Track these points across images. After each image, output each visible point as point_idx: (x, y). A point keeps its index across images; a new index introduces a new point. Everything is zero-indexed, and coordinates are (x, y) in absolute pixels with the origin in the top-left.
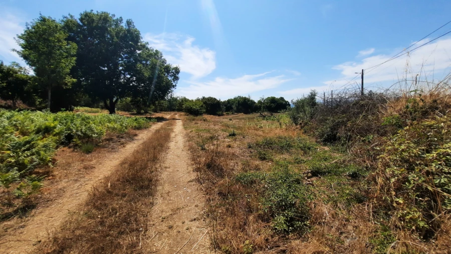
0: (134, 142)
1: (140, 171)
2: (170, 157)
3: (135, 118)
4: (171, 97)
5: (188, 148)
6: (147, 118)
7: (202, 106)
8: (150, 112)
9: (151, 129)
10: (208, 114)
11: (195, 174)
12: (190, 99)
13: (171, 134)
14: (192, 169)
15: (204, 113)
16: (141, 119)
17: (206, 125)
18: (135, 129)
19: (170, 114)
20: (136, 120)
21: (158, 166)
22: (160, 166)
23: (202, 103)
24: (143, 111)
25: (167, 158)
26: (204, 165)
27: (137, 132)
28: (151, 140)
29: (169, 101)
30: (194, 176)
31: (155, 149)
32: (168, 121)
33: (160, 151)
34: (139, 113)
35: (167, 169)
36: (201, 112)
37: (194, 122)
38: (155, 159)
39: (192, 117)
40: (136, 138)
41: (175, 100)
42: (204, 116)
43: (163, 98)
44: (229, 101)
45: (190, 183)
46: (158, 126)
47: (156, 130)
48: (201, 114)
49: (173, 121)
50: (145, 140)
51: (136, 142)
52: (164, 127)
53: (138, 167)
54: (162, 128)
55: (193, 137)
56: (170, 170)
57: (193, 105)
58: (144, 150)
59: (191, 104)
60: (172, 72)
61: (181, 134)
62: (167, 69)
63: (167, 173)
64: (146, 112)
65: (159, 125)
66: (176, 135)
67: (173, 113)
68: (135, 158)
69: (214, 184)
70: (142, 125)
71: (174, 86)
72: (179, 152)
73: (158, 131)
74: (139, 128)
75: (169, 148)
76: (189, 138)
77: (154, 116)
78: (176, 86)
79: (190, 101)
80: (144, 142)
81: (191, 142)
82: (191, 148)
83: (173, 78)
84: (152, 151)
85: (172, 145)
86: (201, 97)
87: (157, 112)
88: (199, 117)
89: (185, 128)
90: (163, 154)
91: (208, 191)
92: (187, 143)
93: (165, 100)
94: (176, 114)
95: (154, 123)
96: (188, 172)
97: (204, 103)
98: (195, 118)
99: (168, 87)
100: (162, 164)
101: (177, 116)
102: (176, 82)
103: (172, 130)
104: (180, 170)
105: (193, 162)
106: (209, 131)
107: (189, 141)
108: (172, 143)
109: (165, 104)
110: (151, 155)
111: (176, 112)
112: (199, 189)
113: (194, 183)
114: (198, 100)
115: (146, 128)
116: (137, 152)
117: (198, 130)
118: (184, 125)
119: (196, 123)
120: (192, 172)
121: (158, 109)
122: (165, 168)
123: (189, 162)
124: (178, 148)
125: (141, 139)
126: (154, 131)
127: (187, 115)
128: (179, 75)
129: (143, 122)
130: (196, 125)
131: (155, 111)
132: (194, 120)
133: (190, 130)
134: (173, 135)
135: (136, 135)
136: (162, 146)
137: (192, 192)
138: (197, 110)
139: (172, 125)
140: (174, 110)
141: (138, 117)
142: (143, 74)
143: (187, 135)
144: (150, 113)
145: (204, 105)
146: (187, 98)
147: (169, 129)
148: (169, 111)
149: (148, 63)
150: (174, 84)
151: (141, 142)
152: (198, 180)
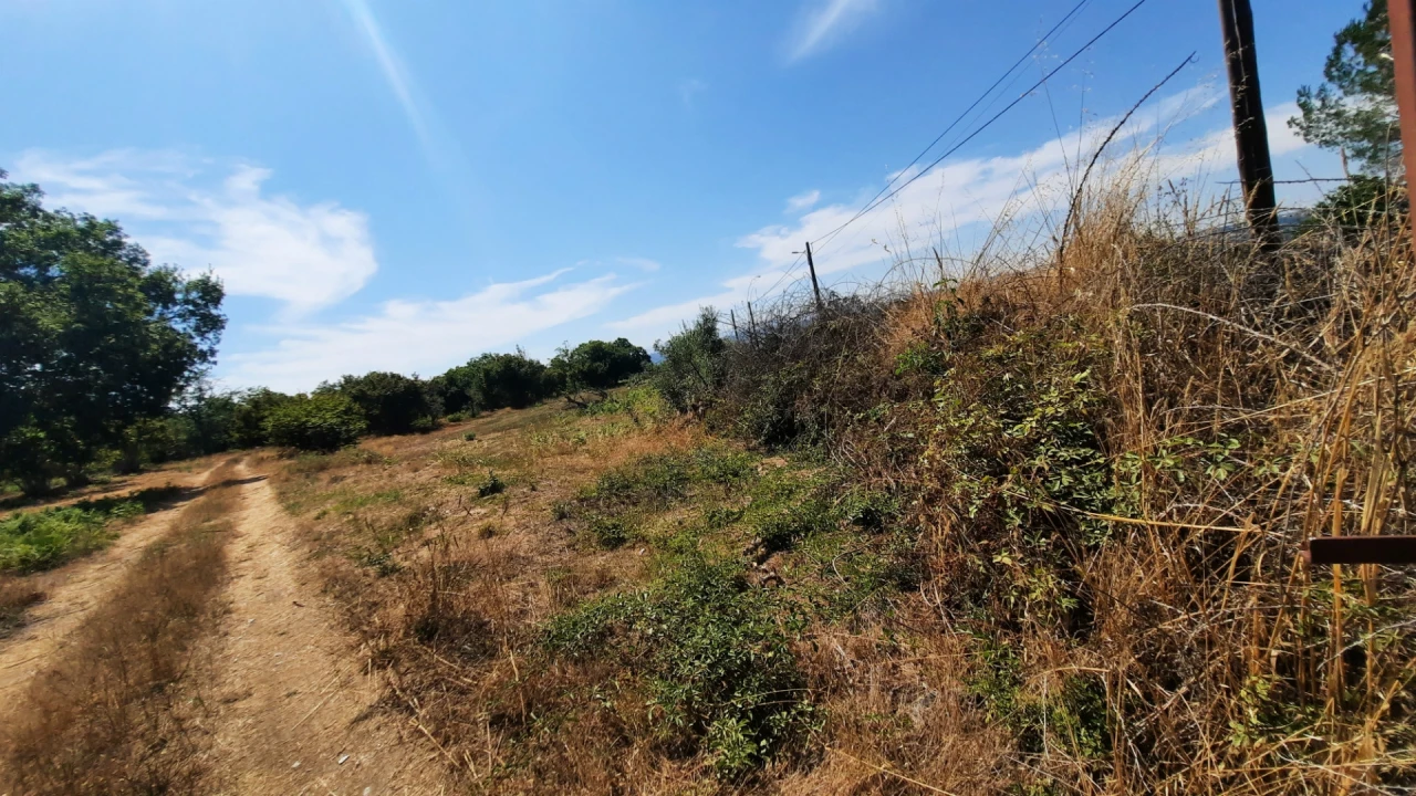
0: (28, 632)
1: (87, 765)
2: (240, 646)
3: (16, 524)
4: (200, 399)
5: (319, 585)
6: (85, 506)
7: (348, 411)
8: (101, 477)
9: (116, 552)
10: (379, 435)
11: (375, 679)
12: (291, 392)
13: (228, 548)
14: (355, 668)
15: (362, 433)
16: (56, 518)
17: (381, 477)
18: (23, 573)
19: (208, 466)
20: (24, 528)
21: (183, 707)
22: (199, 701)
23: (347, 399)
24: (58, 482)
25: (227, 658)
26: (406, 635)
27: (41, 582)
28: (124, 601)
29: (194, 414)
30: (371, 689)
31: (153, 636)
32: (201, 499)
33: (182, 640)
34: (36, 494)
35: (240, 705)
36: (348, 431)
37: (325, 476)
38: (163, 680)
39: (312, 458)
40: (38, 611)
41: (224, 405)
42: (361, 447)
43: (159, 410)
44: (451, 377)
45: (361, 728)
46: (154, 529)
47: (148, 551)
48: (350, 440)
49: (227, 491)
50: (93, 606)
51: (39, 630)
52: (184, 528)
53: (75, 752)
54: (175, 533)
55: (331, 535)
56: (256, 703)
57: (309, 414)
58: (92, 655)
59: (296, 411)
60: (187, 302)
61: (278, 538)
62: (160, 288)
63: (240, 722)
64: (79, 482)
65: (159, 524)
66: (251, 547)
67: (219, 461)
68: (47, 713)
69: (463, 692)
70: (66, 543)
71: (203, 356)
72: (282, 614)
73: (156, 553)
74: (53, 560)
75: (228, 612)
76: (316, 544)
77: (125, 493)
78: (213, 353)
79: (291, 400)
80: (89, 622)
81: (327, 559)
82: (335, 584)
83: (193, 321)
84: (140, 646)
85: (238, 592)
86: (335, 379)
87: (140, 472)
88: (341, 454)
89: (292, 509)
90: (204, 645)
91: (446, 731)
92: (314, 568)
93: (171, 414)
94: (236, 461)
95: (131, 522)
96: (344, 685)
97: (356, 398)
98: (327, 458)
99: (177, 361)
100: (205, 692)
101: (242, 469)
102: (211, 335)
103: (230, 532)
104: (302, 687)
105: (353, 638)
106: (397, 498)
107: (318, 556)
108: (241, 581)
109: (177, 433)
110: (140, 669)
111: (237, 454)
112: (405, 733)
113: (379, 719)
114: (326, 391)
115: (87, 553)
116: (55, 676)
117: (349, 504)
118: (281, 496)
119: (335, 480)
120: (358, 678)
121: (145, 455)
122: (227, 701)
123: (338, 639)
124: (275, 598)
125: (68, 612)
126: (134, 557)
127: (290, 457)
128: (223, 310)
129: (68, 527)
130: (338, 486)
131: (130, 467)
132: (322, 468)
133: (314, 513)
134: (236, 550)
135: (37, 598)
136: (190, 611)
137: (378, 758)
138: (331, 428)
139: (223, 509)
140: (222, 448)
141: (28, 512)
142: (31, 324)
143: (305, 533)
144: (103, 482)
145: (356, 406)
146: (275, 388)
147: (214, 530)
148: (198, 455)
149: (54, 271)
150: (204, 347)
151: (73, 621)
152: (395, 703)
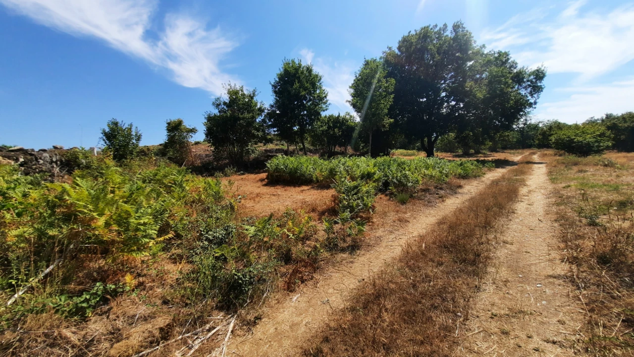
0: (457, 196)
1: (464, 238)
2: (514, 226)
3: (460, 162)
4: (525, 124)
5: (554, 217)
6: (478, 161)
7: (602, 135)
8: (484, 151)
9: (483, 179)
10: (620, 151)
11: (566, 266)
13: (520, 189)
14: (558, 257)
15: (608, 148)
16: (469, 163)
17: (611, 175)
18: (458, 178)
19: (522, 154)
20: (461, 164)
21: (491, 236)
22: (495, 238)
23: (603, 128)
24: (472, 151)
25: (508, 228)
26: (591, 256)
27: (462, 182)
28: (482, 196)
29: (521, 131)
30: (562, 269)
31: (488, 210)
32: (516, 167)
33: (497, 215)
34: (466, 154)
35: (508, 246)
36: (599, 146)
37: (575, 168)
38: (487, 225)
39: (572, 158)
40: (460, 190)
41: (535, 127)
42: (604, 156)
43: (509, 128)
45: (551, 280)
46: (496, 174)
47: (493, 182)
48: (599, 151)
49: (526, 165)
50: (473, 194)
51: (459, 196)
52: (506, 176)
53: (461, 233)
54: (503, 178)
55: (568, 197)
56: (514, 248)
57: (576, 135)
58: (470, 209)
59: (571, 134)
60: (528, 81)
61: (542, 191)
62: (519, 78)
63: (506, 251)
64: (478, 152)
65: (499, 173)
66: (530, 192)
67: (527, 152)
68: (457, 219)
69: (613, 298)
70: (470, 172)
71: (530, 105)
72: (534, 222)
73: (495, 183)
74: (465, 177)
75: (514, 213)
76: (560, 200)
77: (490, 159)
78: (535, 103)
79: (570, 127)
80: (472, 199)
81: (563, 207)
82: (561, 218)
83: (529, 90)
84: (483, 211)
85: (519, 207)
87: (497, 152)
88: (590, 158)
89: (553, 180)
90: (502, 220)
91: (593, 307)
92: (554, 209)
93: (513, 130)
94: (534, 154)
95: (490, 170)
96: (550, 260)
97: (609, 128)
98: (580, 159)
99: (521, 106)
100: (498, 235)
101: (536, 158)
102: (535, 96)
103: (523, 183)
104: (533, 252)
105: (562, 245)
106: (616, 189)
107: (558, 205)
108: (522, 204)
109: (513, 137)
110: (481, 219)
111: (535, 150)
112: (571, 295)
113: (561, 281)
114: (592, 123)
115: (475, 177)
116: (460, 210)
117: (584, 185)
118: (550, 173)
119: (581, 171)
120: (558, 262)
121: (500, 146)
122: (504, 242)
123: (554, 241)
124: (533, 215)
125: (467, 194)
126: (488, 182)
127: (560, 155)
128: (544, 83)
129: (472, 167)
130: (582, 175)
131: (494, 150)
132: (576, 164)
133: (564, 185)
134: (523, 191)
135: (460, 187)
136: (501, 207)
137: (554, 295)
138: (588, 144)
139: (523, 173)
140: (529, 147)
141: (464, 159)
142: (475, 96)
143: (556, 193)
144: (484, 154)
145: (608, 133)
147: (517, 180)
148: (519, 148)
149: (484, 76)
150: (532, 101)
151: (467, 197)
152: (571, 280)
